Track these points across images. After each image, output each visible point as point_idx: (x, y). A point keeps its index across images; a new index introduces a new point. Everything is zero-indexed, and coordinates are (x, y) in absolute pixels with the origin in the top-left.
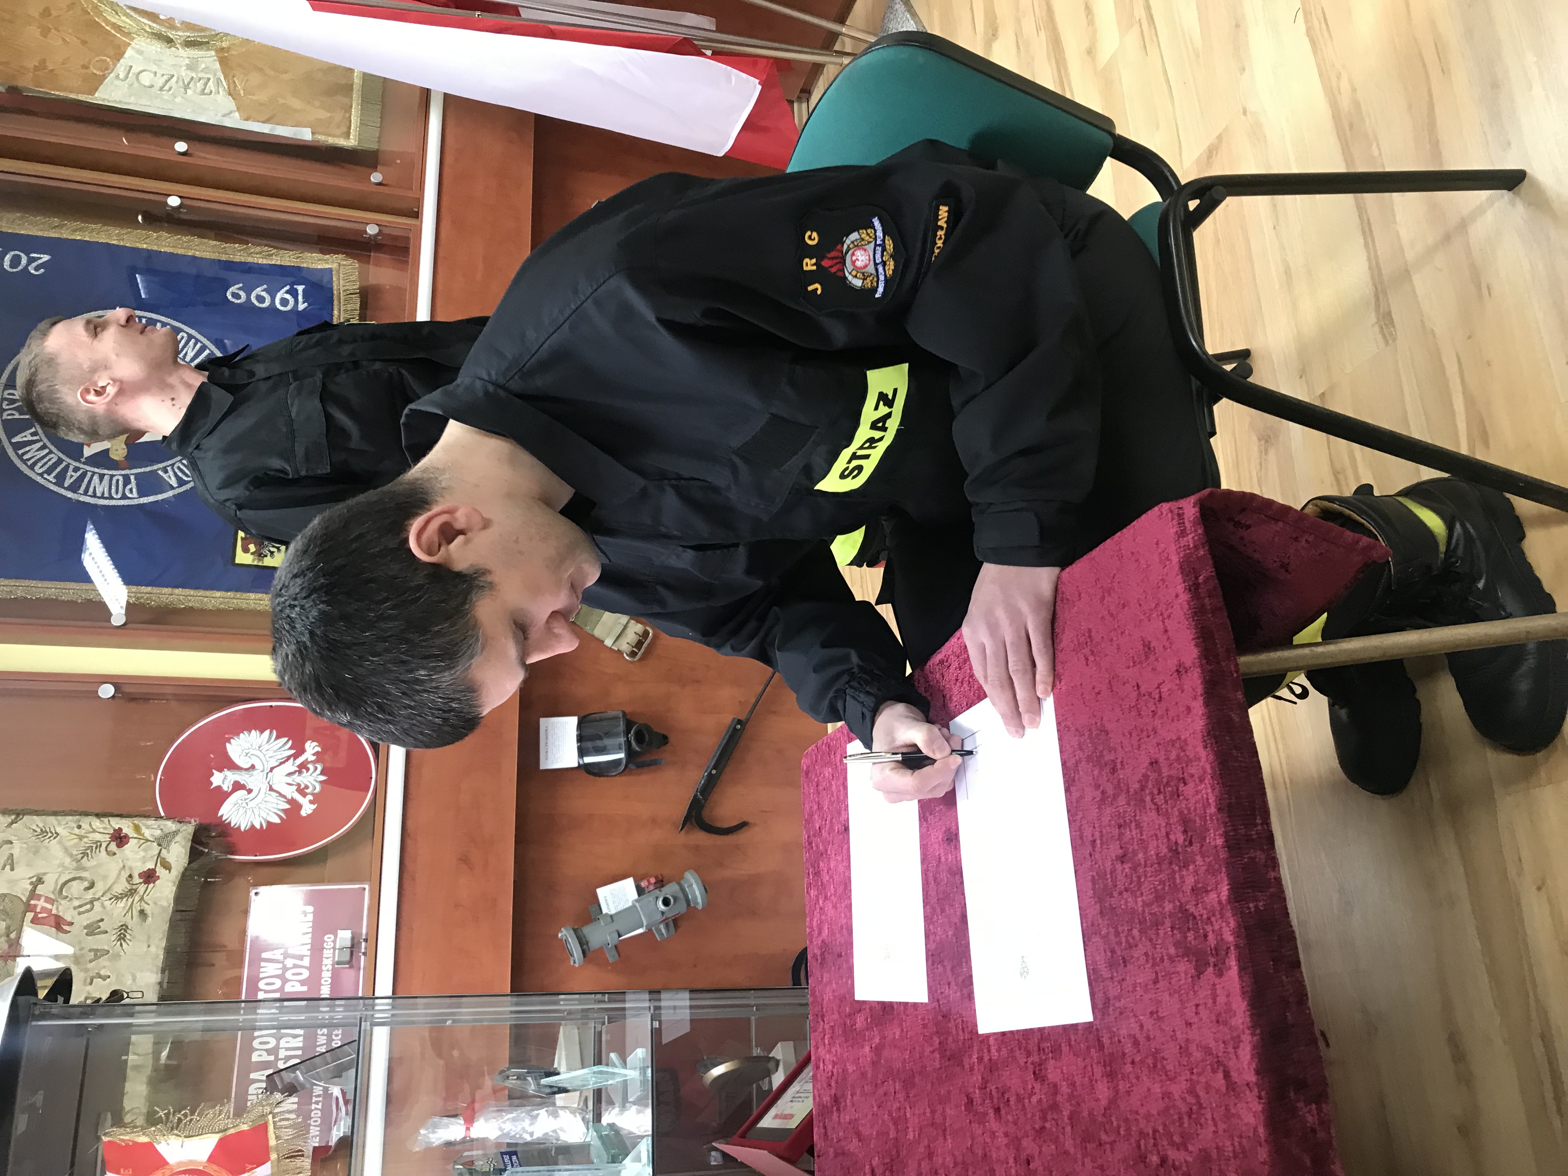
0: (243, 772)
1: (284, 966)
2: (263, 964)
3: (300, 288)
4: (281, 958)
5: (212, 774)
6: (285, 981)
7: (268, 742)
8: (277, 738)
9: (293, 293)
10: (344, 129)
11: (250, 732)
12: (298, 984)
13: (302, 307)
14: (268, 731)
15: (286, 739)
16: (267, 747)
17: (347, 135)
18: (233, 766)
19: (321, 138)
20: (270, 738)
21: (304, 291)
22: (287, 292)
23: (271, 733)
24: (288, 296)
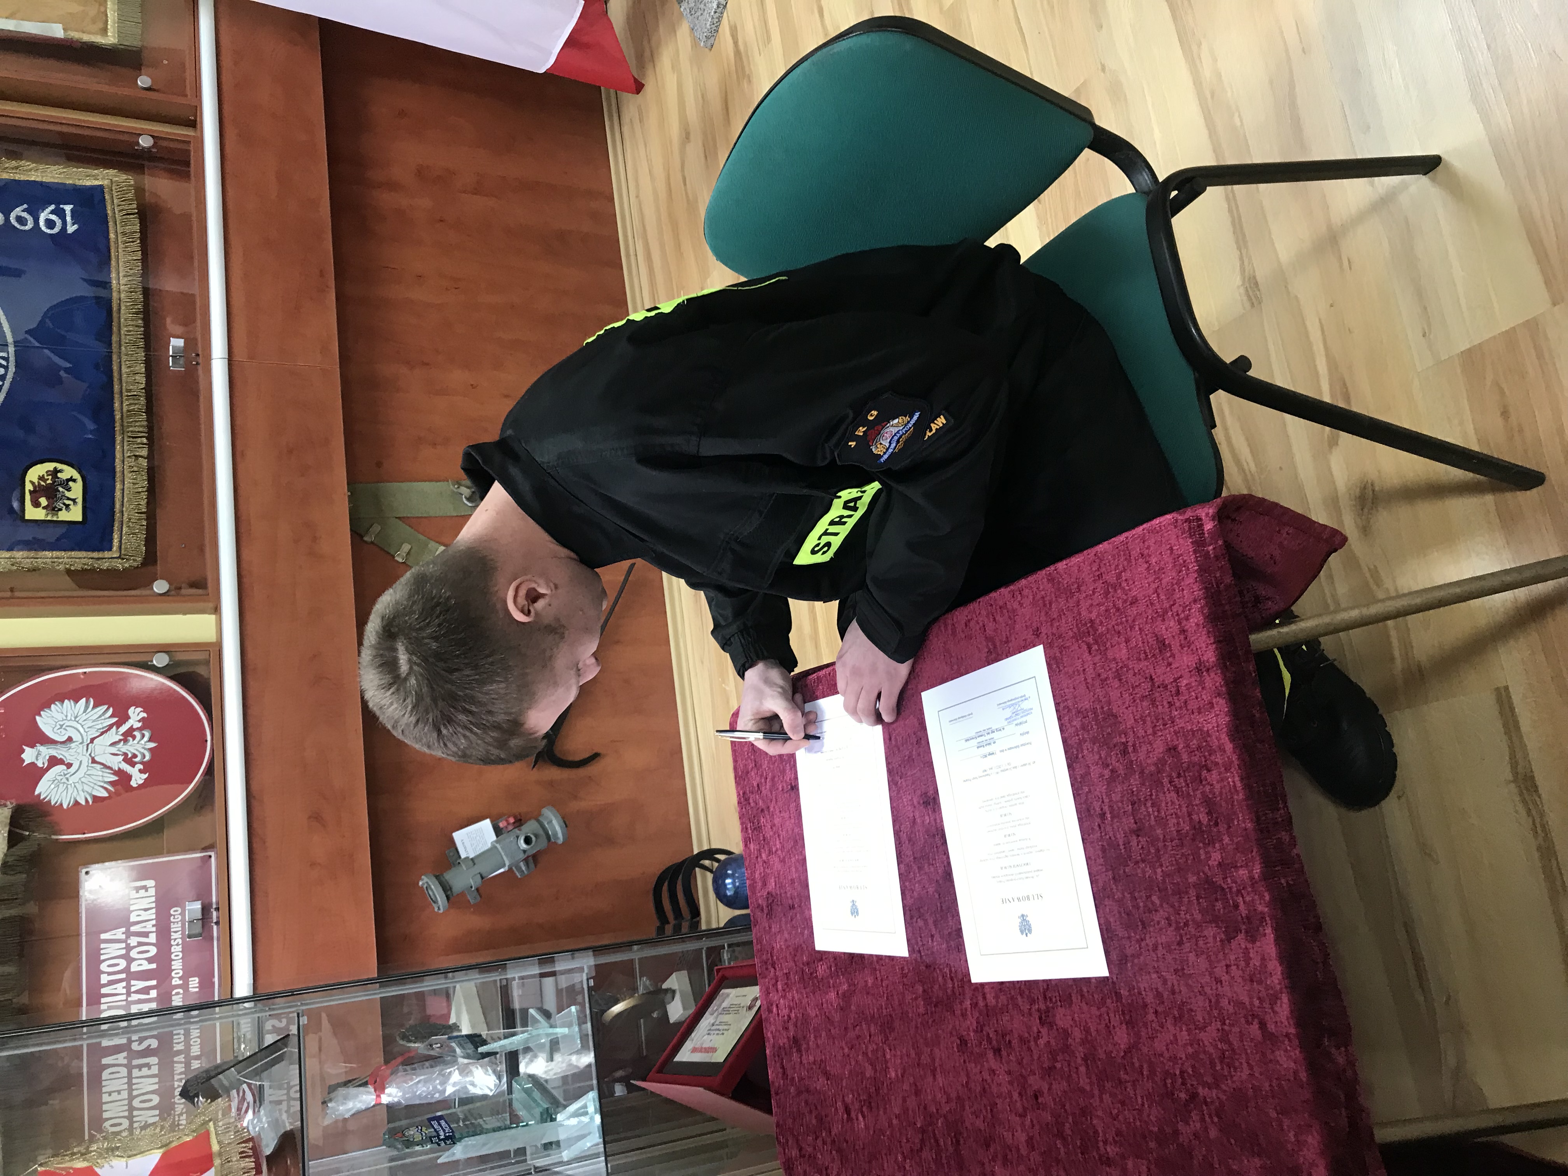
0: (59, 746)
1: (128, 945)
2: (102, 946)
3: (68, 208)
4: (124, 937)
5: (23, 751)
6: (130, 960)
7: (85, 711)
8: (95, 707)
9: (61, 214)
10: (101, 25)
11: (63, 702)
12: (145, 962)
13: (71, 229)
14: (84, 700)
15: (106, 707)
16: (84, 717)
17: (104, 31)
18: (47, 741)
19: (75, 35)
20: (87, 707)
21: (72, 211)
22: (52, 212)
23: (87, 702)
24: (53, 217)
